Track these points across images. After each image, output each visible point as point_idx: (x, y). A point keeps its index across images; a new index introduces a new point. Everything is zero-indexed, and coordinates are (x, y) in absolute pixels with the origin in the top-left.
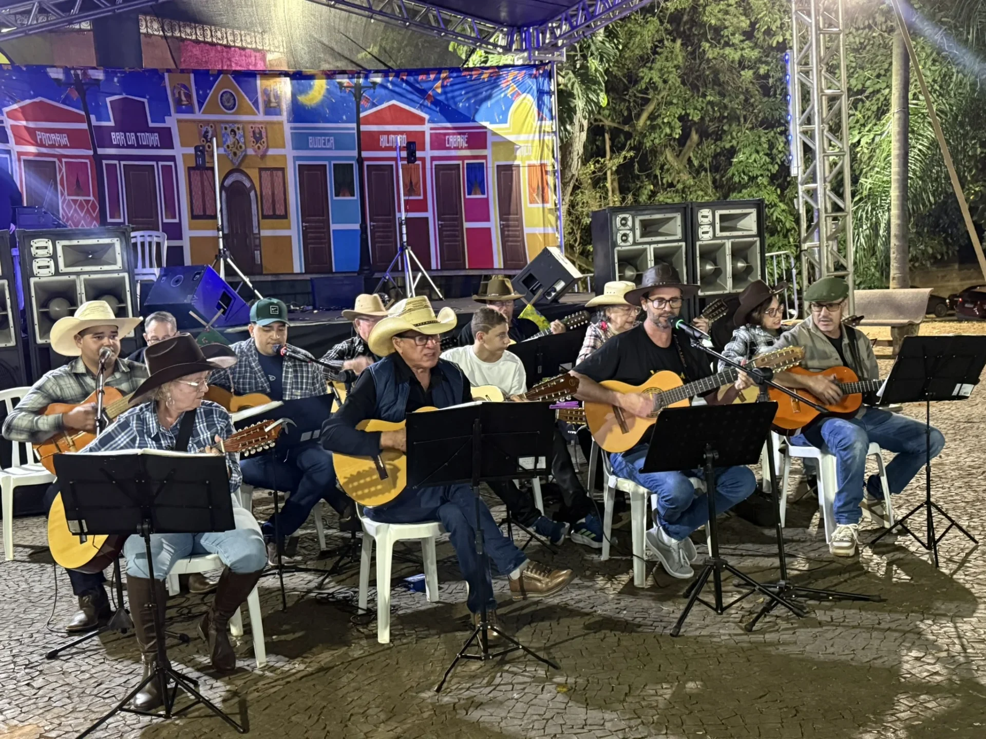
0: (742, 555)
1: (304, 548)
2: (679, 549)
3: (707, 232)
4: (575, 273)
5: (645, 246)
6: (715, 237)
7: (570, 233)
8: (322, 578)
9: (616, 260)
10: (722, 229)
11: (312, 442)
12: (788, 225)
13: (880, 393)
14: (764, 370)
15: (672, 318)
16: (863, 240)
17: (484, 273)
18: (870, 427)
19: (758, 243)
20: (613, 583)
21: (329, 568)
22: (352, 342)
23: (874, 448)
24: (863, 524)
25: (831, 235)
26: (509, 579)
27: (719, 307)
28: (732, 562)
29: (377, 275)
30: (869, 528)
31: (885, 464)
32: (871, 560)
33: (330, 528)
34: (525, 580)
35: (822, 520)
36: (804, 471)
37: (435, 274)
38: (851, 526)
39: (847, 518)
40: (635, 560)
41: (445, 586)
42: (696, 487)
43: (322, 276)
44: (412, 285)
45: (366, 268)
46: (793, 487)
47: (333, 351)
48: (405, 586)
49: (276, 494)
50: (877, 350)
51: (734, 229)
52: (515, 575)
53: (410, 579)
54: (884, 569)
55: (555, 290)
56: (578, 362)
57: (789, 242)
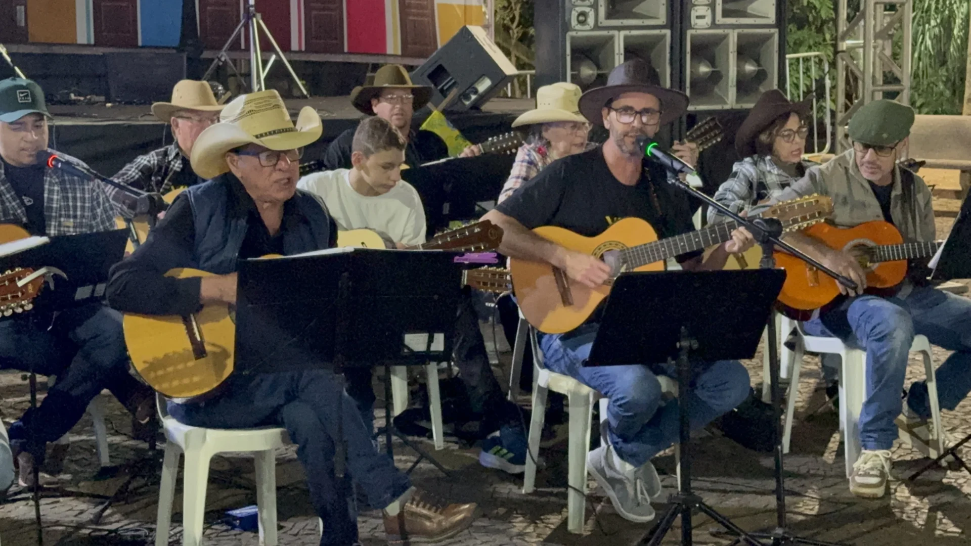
0: (725, 492)
1: (76, 462)
2: (636, 479)
3: (702, 17)
4: (508, 67)
5: (611, 32)
6: (714, 25)
7: (505, 8)
8: (100, 507)
9: (568, 51)
10: (726, 14)
11: (93, 302)
12: (824, 15)
13: (932, 264)
14: (770, 222)
15: (642, 140)
16: (929, 43)
17: (371, 60)
18: (916, 312)
19: (776, 38)
20: (536, 527)
21: (111, 493)
22: (166, 154)
23: (921, 342)
24: (901, 452)
25: (881, 32)
26: (385, 517)
27: (711, 129)
28: (710, 500)
29: (206, 55)
30: (908, 458)
31: (935, 367)
32: (908, 504)
33: (117, 433)
34: (407, 517)
35: (842, 443)
36: (822, 375)
37: (296, 57)
38: (880, 452)
39: (876, 440)
40: (571, 494)
41: (288, 524)
42: (664, 389)
43: (122, 50)
44: (260, 73)
45: (190, 42)
46: (805, 396)
47: (134, 165)
48: (228, 523)
49: (33, 380)
50: (937, 204)
51: (744, 14)
52: (393, 509)
53: (237, 512)
54: (925, 516)
55: (476, 92)
56: (502, 198)
57: (824, 40)
